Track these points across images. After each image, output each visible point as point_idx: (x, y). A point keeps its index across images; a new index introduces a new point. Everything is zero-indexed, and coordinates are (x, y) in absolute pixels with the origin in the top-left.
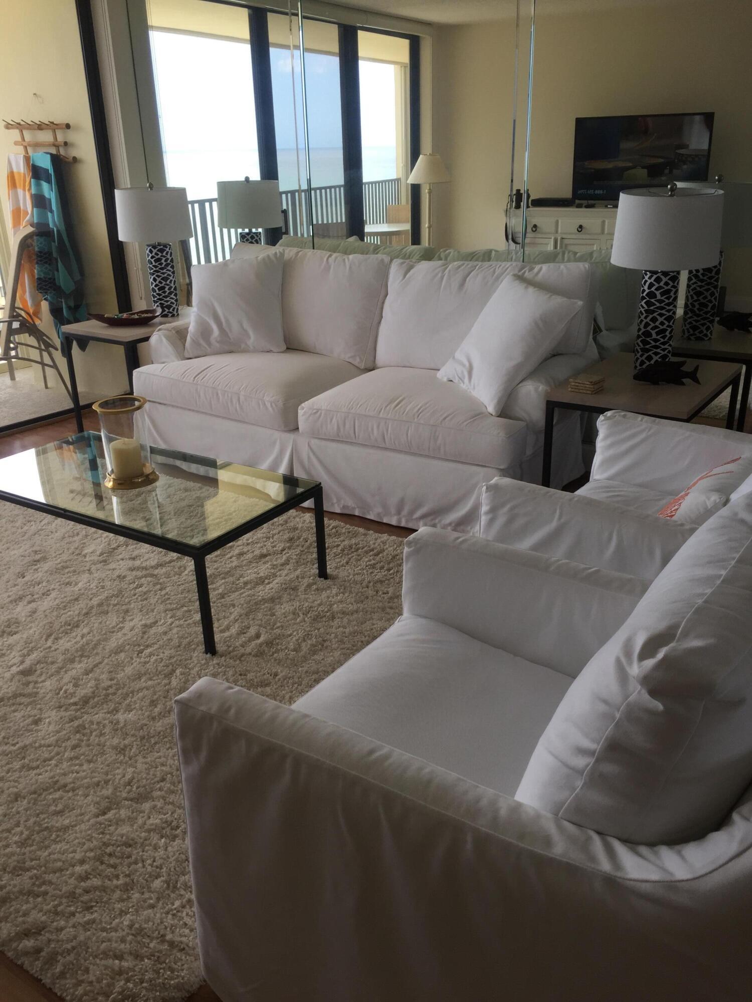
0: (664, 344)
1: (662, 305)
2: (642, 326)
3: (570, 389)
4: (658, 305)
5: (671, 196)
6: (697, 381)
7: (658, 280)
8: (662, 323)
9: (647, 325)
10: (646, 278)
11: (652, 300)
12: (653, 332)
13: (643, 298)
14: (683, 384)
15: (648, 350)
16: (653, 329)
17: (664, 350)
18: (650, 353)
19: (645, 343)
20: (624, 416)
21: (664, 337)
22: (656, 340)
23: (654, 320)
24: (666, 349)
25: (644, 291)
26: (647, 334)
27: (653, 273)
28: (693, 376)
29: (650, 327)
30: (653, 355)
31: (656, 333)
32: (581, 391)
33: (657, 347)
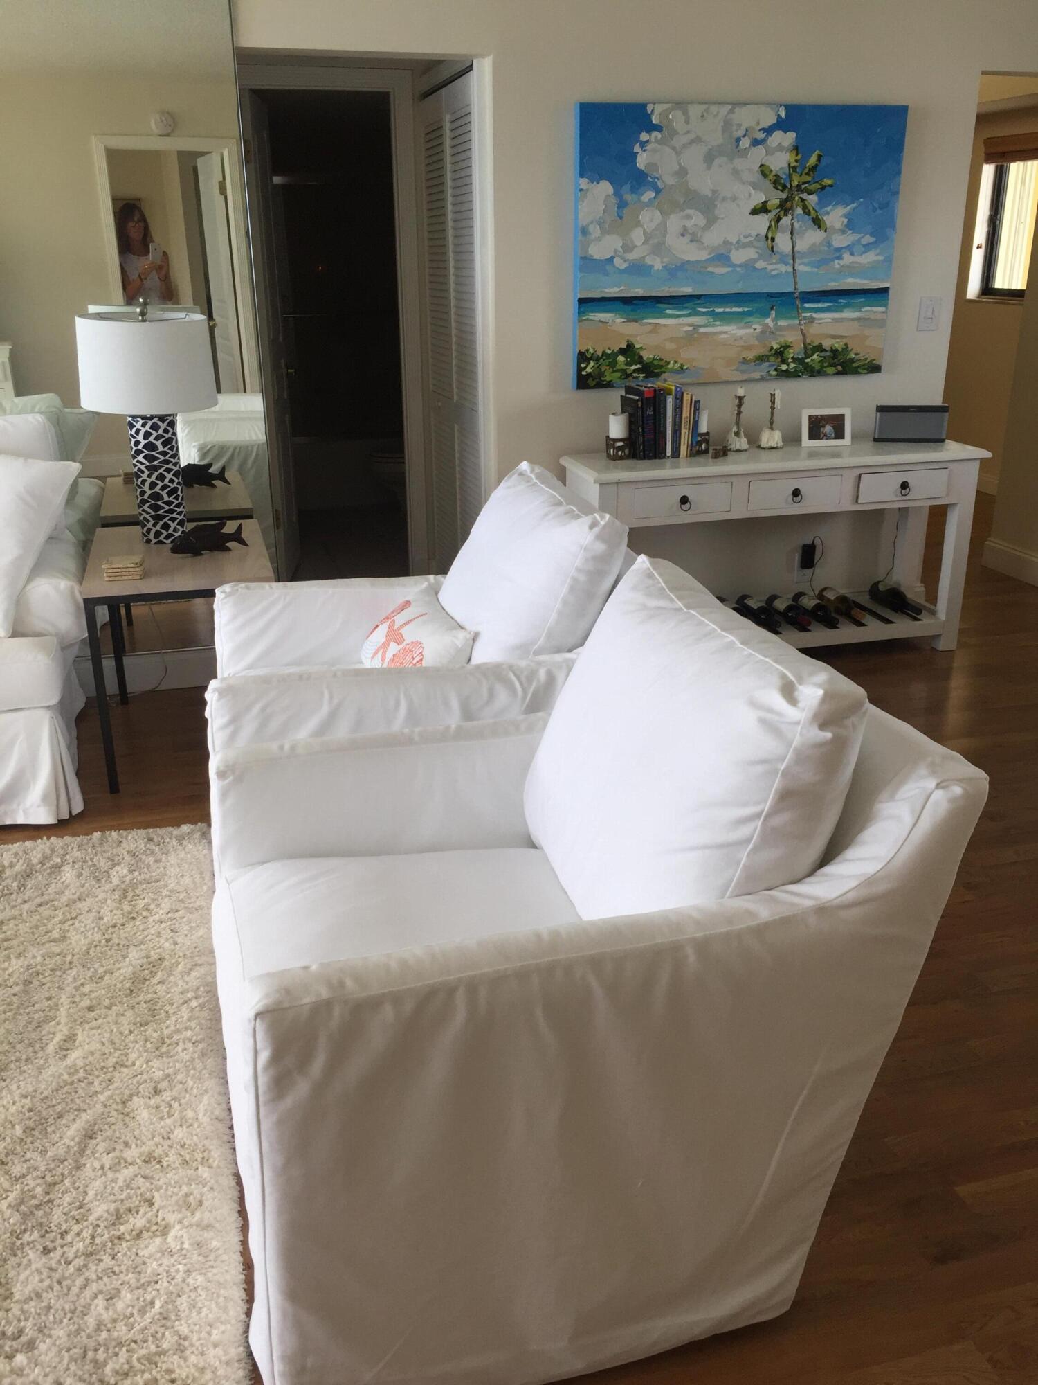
0: (178, 506)
1: (167, 458)
2: (146, 487)
3: (107, 579)
4: (162, 458)
5: (143, 321)
6: (243, 543)
7: (155, 427)
8: (171, 481)
9: (153, 485)
10: (138, 425)
11: (154, 453)
12: (164, 493)
13: (138, 452)
14: (228, 549)
15: (162, 517)
16: (163, 488)
17: (180, 513)
18: (166, 520)
19: (156, 508)
20: (248, 588)
21: (176, 498)
22: (169, 503)
23: (161, 477)
24: (182, 512)
25: (137, 443)
26: (156, 496)
27: (146, 419)
28: (237, 537)
29: (159, 487)
30: (170, 523)
31: (167, 493)
32: (126, 578)
33: (172, 511)
